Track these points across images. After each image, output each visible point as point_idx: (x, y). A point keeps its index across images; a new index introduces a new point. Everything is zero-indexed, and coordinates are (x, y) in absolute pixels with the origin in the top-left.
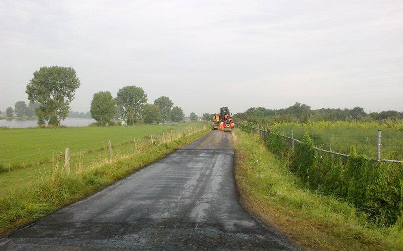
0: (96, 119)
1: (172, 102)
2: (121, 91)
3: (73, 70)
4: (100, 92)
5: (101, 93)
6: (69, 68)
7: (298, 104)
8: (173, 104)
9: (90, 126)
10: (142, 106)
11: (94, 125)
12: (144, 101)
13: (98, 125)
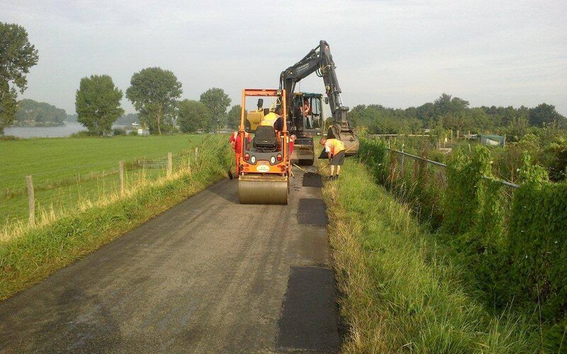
0: (86, 125)
1: (229, 97)
2: (136, 75)
3: (22, 30)
4: (92, 77)
5: (95, 78)
6: (13, 26)
7: (446, 98)
8: (229, 100)
9: (74, 136)
10: (174, 103)
11: (82, 134)
12: (177, 94)
13: (88, 134)
